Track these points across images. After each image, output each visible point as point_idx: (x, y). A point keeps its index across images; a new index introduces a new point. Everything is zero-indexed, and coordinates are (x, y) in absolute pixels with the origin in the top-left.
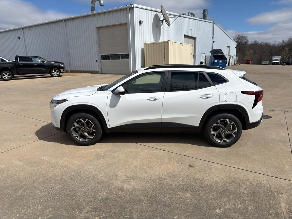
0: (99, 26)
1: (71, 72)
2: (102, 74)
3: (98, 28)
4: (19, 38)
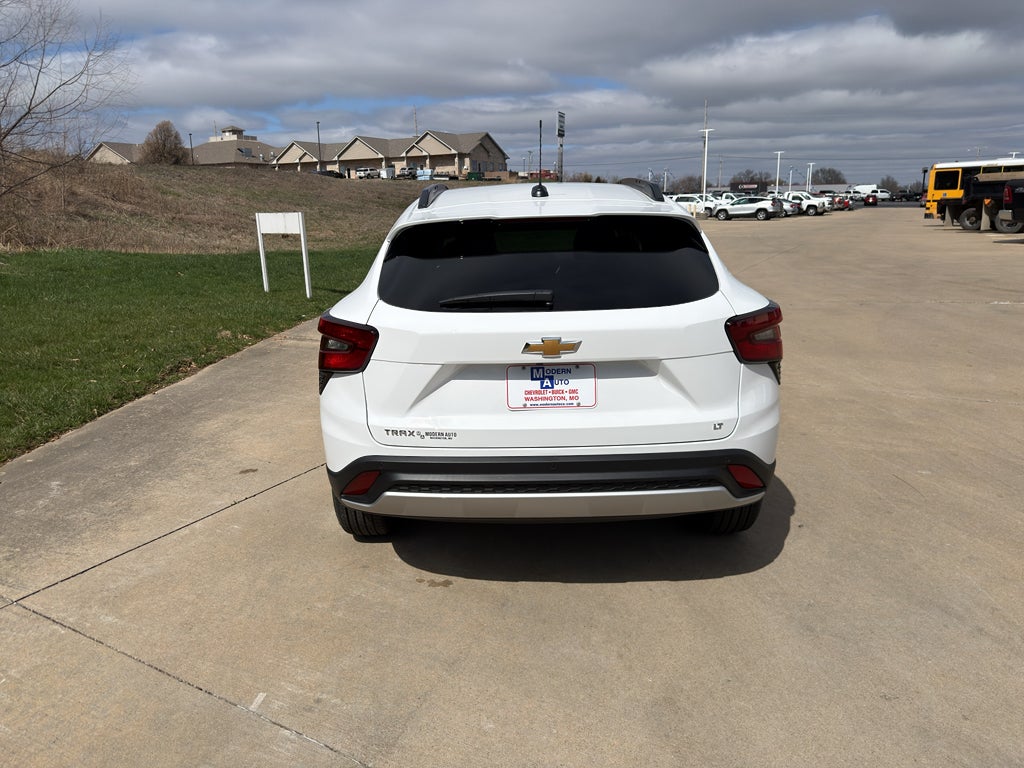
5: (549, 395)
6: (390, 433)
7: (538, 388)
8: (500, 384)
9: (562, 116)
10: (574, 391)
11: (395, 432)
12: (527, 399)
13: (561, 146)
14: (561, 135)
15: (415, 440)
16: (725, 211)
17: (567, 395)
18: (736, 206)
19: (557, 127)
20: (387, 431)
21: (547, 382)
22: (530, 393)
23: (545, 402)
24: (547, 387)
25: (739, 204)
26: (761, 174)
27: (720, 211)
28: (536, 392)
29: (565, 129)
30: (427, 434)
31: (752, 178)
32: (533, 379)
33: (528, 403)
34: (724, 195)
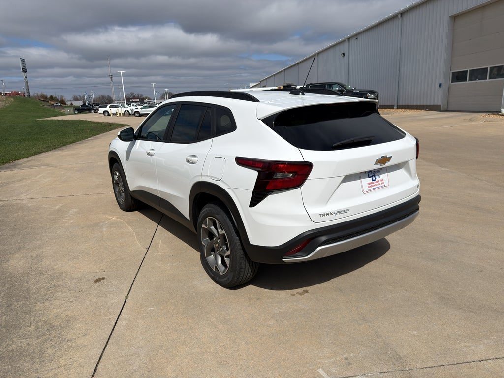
0: (455, 12)
1: (397, 108)
2: (447, 111)
3: (454, 18)
4: (344, 54)
5: (375, 183)
6: (322, 215)
7: (371, 181)
8: (358, 182)
9: (23, 61)
10: (382, 180)
11: (324, 215)
12: (369, 187)
13: (26, 77)
14: (25, 71)
15: (333, 216)
16: (138, 112)
17: (380, 182)
18: (143, 110)
19: (21, 67)
20: (320, 215)
21: (374, 178)
22: (369, 184)
23: (374, 187)
24: (374, 180)
25: (144, 108)
26: (138, 94)
27: (136, 112)
28: (371, 183)
29: (27, 68)
30: (338, 212)
31: (134, 96)
32: (369, 177)
33: (370, 188)
34: (132, 104)
